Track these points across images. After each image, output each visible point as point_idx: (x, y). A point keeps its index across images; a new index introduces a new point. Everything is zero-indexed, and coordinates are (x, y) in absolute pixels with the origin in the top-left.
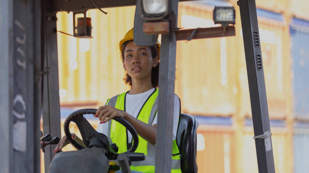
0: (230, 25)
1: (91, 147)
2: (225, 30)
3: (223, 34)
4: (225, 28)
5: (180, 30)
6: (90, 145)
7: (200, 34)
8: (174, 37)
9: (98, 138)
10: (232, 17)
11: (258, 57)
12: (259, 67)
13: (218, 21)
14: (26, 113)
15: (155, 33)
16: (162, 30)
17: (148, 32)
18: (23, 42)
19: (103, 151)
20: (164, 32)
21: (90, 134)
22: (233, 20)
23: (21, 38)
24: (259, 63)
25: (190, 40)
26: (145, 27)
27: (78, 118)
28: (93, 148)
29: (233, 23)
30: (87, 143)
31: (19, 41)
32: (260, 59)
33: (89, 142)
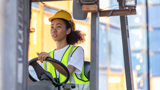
0: (133, 8)
2: (130, 11)
3: (129, 14)
4: (130, 10)
6: (42, 79)
7: (114, 13)
8: (98, 14)
9: (46, 74)
10: (134, 4)
11: (128, 31)
12: (128, 36)
13: (127, 5)
14: (23, 57)
15: (90, 11)
16: (94, 9)
17: (85, 11)
18: (22, 10)
19: (50, 82)
20: (95, 11)
21: (41, 72)
22: (135, 5)
23: (21, 7)
24: (128, 34)
25: (109, 16)
26: (84, 8)
27: (34, 63)
28: (44, 81)
29: (135, 7)
30: (39, 78)
31: (20, 9)
32: (128, 32)
33: (41, 77)
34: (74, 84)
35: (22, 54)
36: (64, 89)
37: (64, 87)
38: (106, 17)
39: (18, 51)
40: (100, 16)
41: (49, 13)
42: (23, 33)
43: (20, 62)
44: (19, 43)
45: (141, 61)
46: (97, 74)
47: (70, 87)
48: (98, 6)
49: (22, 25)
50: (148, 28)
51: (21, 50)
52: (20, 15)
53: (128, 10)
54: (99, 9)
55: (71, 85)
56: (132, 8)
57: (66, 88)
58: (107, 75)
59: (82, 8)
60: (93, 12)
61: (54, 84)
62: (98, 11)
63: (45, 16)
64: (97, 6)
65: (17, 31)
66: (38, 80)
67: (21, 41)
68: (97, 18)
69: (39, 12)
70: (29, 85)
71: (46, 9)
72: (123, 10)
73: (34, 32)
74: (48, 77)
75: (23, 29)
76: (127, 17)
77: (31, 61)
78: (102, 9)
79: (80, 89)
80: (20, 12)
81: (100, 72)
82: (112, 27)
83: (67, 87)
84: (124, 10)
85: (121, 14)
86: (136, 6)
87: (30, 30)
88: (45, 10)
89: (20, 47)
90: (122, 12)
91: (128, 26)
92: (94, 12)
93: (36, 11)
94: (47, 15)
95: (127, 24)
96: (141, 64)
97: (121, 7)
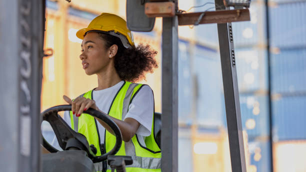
0: (244, 8)
1: (68, 149)
2: (238, 14)
3: (236, 19)
4: (238, 11)
5: (184, 13)
6: (67, 147)
7: (207, 18)
8: (176, 20)
9: (76, 139)
11: (233, 53)
12: (234, 63)
13: (232, 3)
14: (30, 104)
15: (159, 15)
16: (169, 11)
17: (150, 15)
18: (27, 12)
19: (84, 153)
20: (170, 14)
21: (66, 134)
22: (247, 3)
23: (26, 7)
24: (233, 60)
25: (197, 25)
26: (148, 8)
27: (52, 116)
28: (71, 150)
29: (247, 6)
30: (63, 145)
31: (23, 10)
32: (233, 55)
33: (66, 143)
34: (130, 157)
35: (29, 98)
36: (111, 166)
37: (111, 163)
38: (191, 26)
39: (21, 92)
40: (180, 24)
41: (77, 19)
42: (31, 58)
43: (25, 114)
44: (22, 78)
45: (256, 111)
46: (174, 138)
47: (123, 163)
48: (177, 4)
49: (28, 42)
50: (268, 48)
51: (27, 91)
52: (23, 22)
53: (234, 12)
54: (178, 11)
55: (124, 159)
56: (241, 9)
57: (113, 164)
58: (190, 140)
59: (144, 9)
60: (165, 16)
61: (90, 156)
62: (176, 15)
63: (70, 26)
64: (173, 4)
65: (19, 54)
66: (60, 149)
67: (27, 74)
68: (174, 29)
69: (58, 18)
70: (42, 158)
71: (73, 12)
72: (224, 12)
73: (51, 55)
74: (80, 142)
75: (31, 51)
76: (231, 27)
77: (47, 113)
78: (183, 10)
79: (143, 166)
80: (24, 16)
81: (181, 134)
82: (200, 46)
83: (117, 162)
84: (226, 11)
85: (220, 19)
86: (249, 4)
87: (43, 51)
88: (70, 14)
89: (24, 86)
90: (222, 17)
91: (232, 43)
92: (168, 16)
93: (52, 16)
94: (75, 23)
95: (232, 40)
96: (255, 118)
97: (219, 7)
